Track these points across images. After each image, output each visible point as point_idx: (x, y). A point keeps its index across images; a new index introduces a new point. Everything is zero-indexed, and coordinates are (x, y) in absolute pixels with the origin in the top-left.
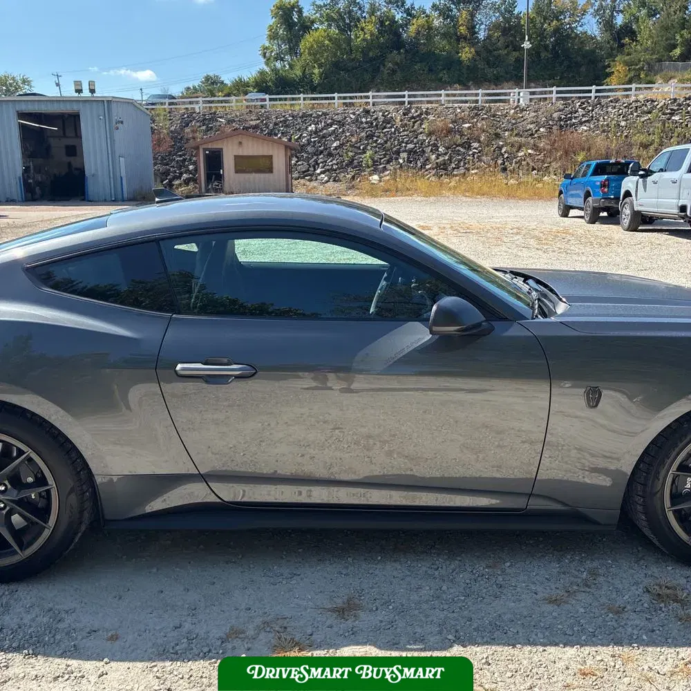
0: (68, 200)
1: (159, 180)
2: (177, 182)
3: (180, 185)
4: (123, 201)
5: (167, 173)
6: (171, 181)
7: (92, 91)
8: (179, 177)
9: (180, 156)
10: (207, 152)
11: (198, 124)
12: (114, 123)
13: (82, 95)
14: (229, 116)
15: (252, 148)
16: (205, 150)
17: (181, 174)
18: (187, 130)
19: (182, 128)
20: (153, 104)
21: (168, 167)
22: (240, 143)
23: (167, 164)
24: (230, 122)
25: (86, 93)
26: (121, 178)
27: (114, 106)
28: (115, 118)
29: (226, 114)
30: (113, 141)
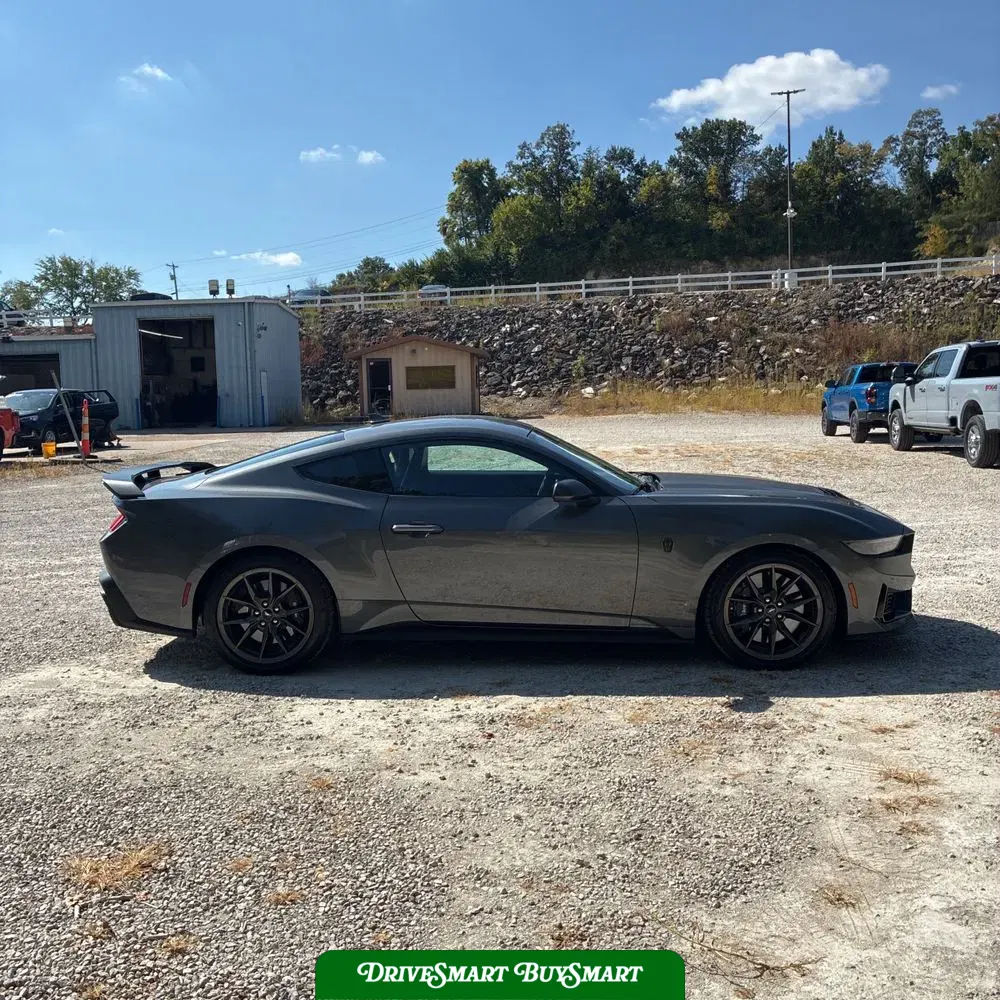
0: (194, 426)
1: (307, 399)
2: (330, 402)
3: (335, 405)
4: (264, 425)
5: (318, 390)
6: (323, 401)
7: (231, 292)
8: (334, 396)
9: (335, 368)
10: (371, 364)
11: (359, 327)
12: (255, 331)
13: (218, 297)
14: (399, 316)
15: (429, 357)
16: (368, 361)
17: (337, 391)
18: (345, 335)
19: (338, 331)
20: (301, 302)
21: (319, 383)
22: (414, 351)
23: (319, 379)
24: (399, 323)
25: (223, 294)
26: (262, 397)
27: (256, 309)
28: (257, 323)
29: (395, 314)
30: (253, 353)
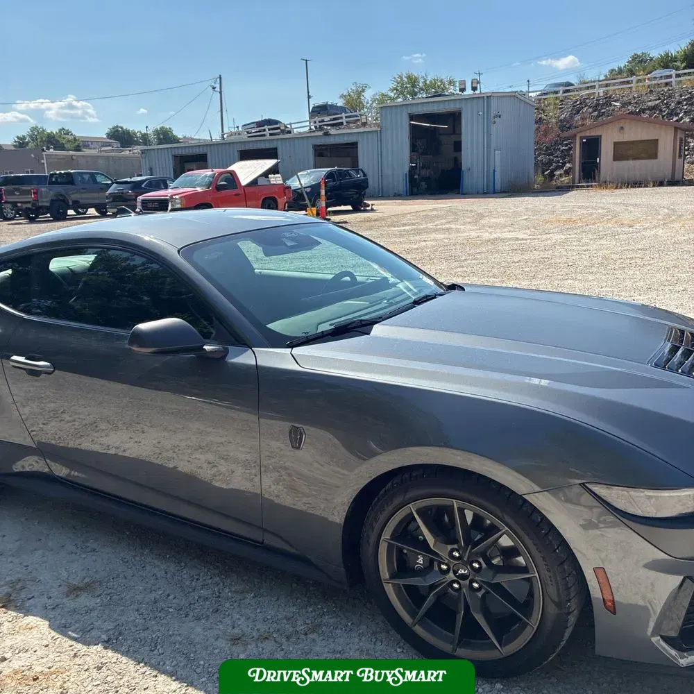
0: (446, 193)
1: (539, 173)
2: (557, 173)
3: (561, 175)
4: (494, 192)
5: (550, 163)
6: (552, 172)
7: (474, 89)
8: (562, 167)
9: (566, 145)
10: (585, 140)
11: (591, 110)
12: (492, 117)
13: (465, 93)
14: (625, 99)
15: (635, 133)
16: (581, 138)
17: (564, 164)
18: (578, 117)
19: (572, 116)
20: (545, 94)
21: (551, 157)
22: (622, 128)
23: (552, 154)
24: (624, 105)
25: (469, 92)
26: (494, 171)
27: (494, 103)
28: (493, 112)
29: (623, 97)
30: (489, 135)
